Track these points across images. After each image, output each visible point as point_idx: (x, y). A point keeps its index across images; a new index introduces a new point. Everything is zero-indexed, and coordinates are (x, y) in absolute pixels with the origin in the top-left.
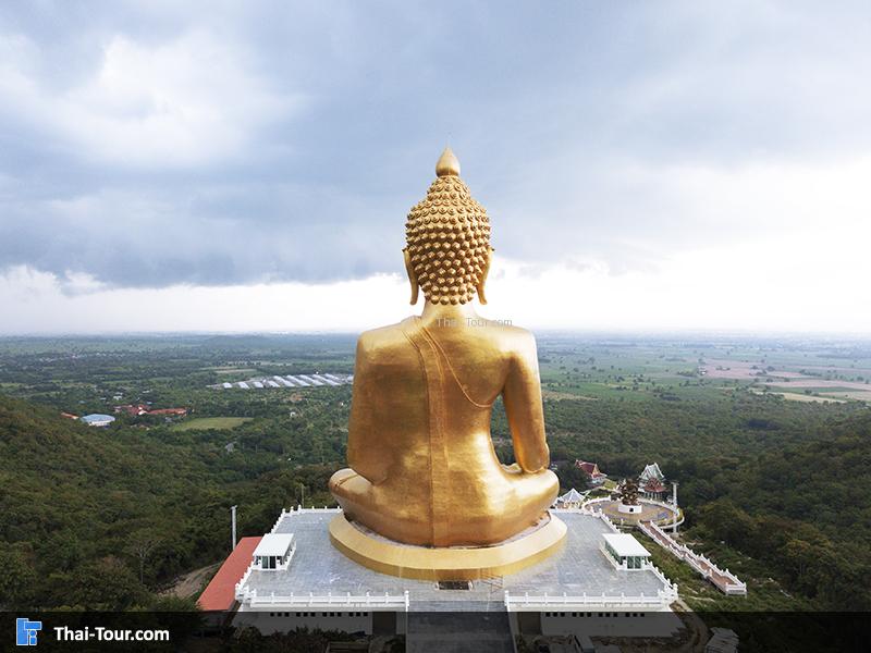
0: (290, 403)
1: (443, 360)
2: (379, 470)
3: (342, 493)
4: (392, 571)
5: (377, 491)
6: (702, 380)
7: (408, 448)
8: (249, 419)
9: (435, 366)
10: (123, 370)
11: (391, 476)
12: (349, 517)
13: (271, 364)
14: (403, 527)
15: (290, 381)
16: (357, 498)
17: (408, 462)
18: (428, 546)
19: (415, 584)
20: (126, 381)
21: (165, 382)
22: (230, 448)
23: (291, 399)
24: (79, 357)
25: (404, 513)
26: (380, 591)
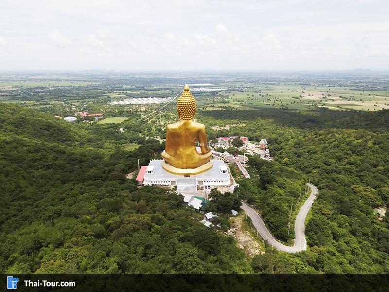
0: (141, 112)
1: (185, 132)
2: (172, 153)
3: (164, 157)
4: (175, 173)
5: (172, 157)
6: (300, 101)
7: (178, 149)
8: (127, 119)
9: (183, 133)
10: (72, 96)
11: (175, 155)
12: (166, 162)
13: (132, 93)
14: (177, 165)
15: (139, 101)
16: (168, 159)
17: (178, 152)
18: (182, 169)
19: (179, 176)
20: (75, 101)
21: (91, 101)
22: (121, 130)
23: (141, 109)
24: (52, 89)
25: (177, 162)
26: (172, 178)
